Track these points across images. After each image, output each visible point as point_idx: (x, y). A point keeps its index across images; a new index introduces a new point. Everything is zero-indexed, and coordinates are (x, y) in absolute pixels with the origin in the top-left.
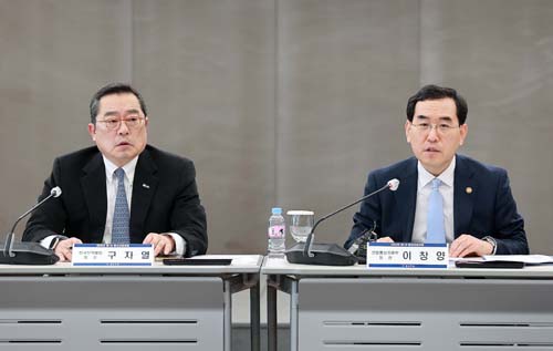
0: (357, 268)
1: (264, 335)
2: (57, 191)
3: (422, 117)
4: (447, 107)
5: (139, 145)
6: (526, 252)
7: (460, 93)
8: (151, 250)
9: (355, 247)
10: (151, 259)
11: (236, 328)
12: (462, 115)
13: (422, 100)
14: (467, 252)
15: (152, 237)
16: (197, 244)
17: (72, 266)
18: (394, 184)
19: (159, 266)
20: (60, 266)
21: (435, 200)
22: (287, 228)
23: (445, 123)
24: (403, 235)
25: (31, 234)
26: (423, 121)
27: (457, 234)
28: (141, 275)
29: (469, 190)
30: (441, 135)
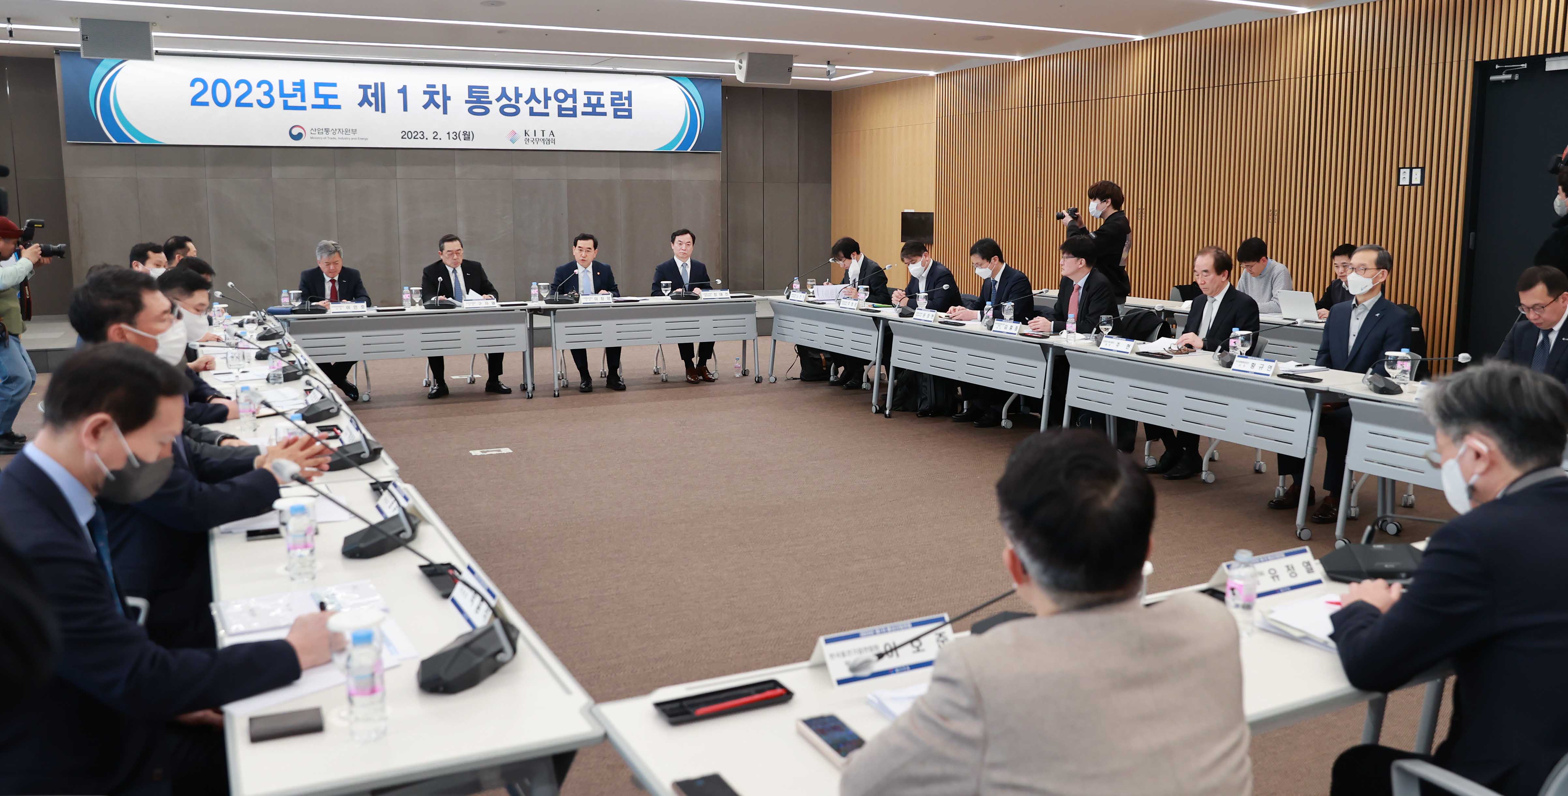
0: (576, 305)
2: (440, 279)
3: (580, 247)
4: (590, 243)
5: (460, 261)
7: (595, 237)
12: (595, 246)
13: (580, 240)
18: (576, 272)
19: (499, 307)
21: (585, 276)
23: (588, 250)
26: (580, 249)
27: (595, 291)
28: (493, 311)
29: (598, 275)
30: (587, 254)
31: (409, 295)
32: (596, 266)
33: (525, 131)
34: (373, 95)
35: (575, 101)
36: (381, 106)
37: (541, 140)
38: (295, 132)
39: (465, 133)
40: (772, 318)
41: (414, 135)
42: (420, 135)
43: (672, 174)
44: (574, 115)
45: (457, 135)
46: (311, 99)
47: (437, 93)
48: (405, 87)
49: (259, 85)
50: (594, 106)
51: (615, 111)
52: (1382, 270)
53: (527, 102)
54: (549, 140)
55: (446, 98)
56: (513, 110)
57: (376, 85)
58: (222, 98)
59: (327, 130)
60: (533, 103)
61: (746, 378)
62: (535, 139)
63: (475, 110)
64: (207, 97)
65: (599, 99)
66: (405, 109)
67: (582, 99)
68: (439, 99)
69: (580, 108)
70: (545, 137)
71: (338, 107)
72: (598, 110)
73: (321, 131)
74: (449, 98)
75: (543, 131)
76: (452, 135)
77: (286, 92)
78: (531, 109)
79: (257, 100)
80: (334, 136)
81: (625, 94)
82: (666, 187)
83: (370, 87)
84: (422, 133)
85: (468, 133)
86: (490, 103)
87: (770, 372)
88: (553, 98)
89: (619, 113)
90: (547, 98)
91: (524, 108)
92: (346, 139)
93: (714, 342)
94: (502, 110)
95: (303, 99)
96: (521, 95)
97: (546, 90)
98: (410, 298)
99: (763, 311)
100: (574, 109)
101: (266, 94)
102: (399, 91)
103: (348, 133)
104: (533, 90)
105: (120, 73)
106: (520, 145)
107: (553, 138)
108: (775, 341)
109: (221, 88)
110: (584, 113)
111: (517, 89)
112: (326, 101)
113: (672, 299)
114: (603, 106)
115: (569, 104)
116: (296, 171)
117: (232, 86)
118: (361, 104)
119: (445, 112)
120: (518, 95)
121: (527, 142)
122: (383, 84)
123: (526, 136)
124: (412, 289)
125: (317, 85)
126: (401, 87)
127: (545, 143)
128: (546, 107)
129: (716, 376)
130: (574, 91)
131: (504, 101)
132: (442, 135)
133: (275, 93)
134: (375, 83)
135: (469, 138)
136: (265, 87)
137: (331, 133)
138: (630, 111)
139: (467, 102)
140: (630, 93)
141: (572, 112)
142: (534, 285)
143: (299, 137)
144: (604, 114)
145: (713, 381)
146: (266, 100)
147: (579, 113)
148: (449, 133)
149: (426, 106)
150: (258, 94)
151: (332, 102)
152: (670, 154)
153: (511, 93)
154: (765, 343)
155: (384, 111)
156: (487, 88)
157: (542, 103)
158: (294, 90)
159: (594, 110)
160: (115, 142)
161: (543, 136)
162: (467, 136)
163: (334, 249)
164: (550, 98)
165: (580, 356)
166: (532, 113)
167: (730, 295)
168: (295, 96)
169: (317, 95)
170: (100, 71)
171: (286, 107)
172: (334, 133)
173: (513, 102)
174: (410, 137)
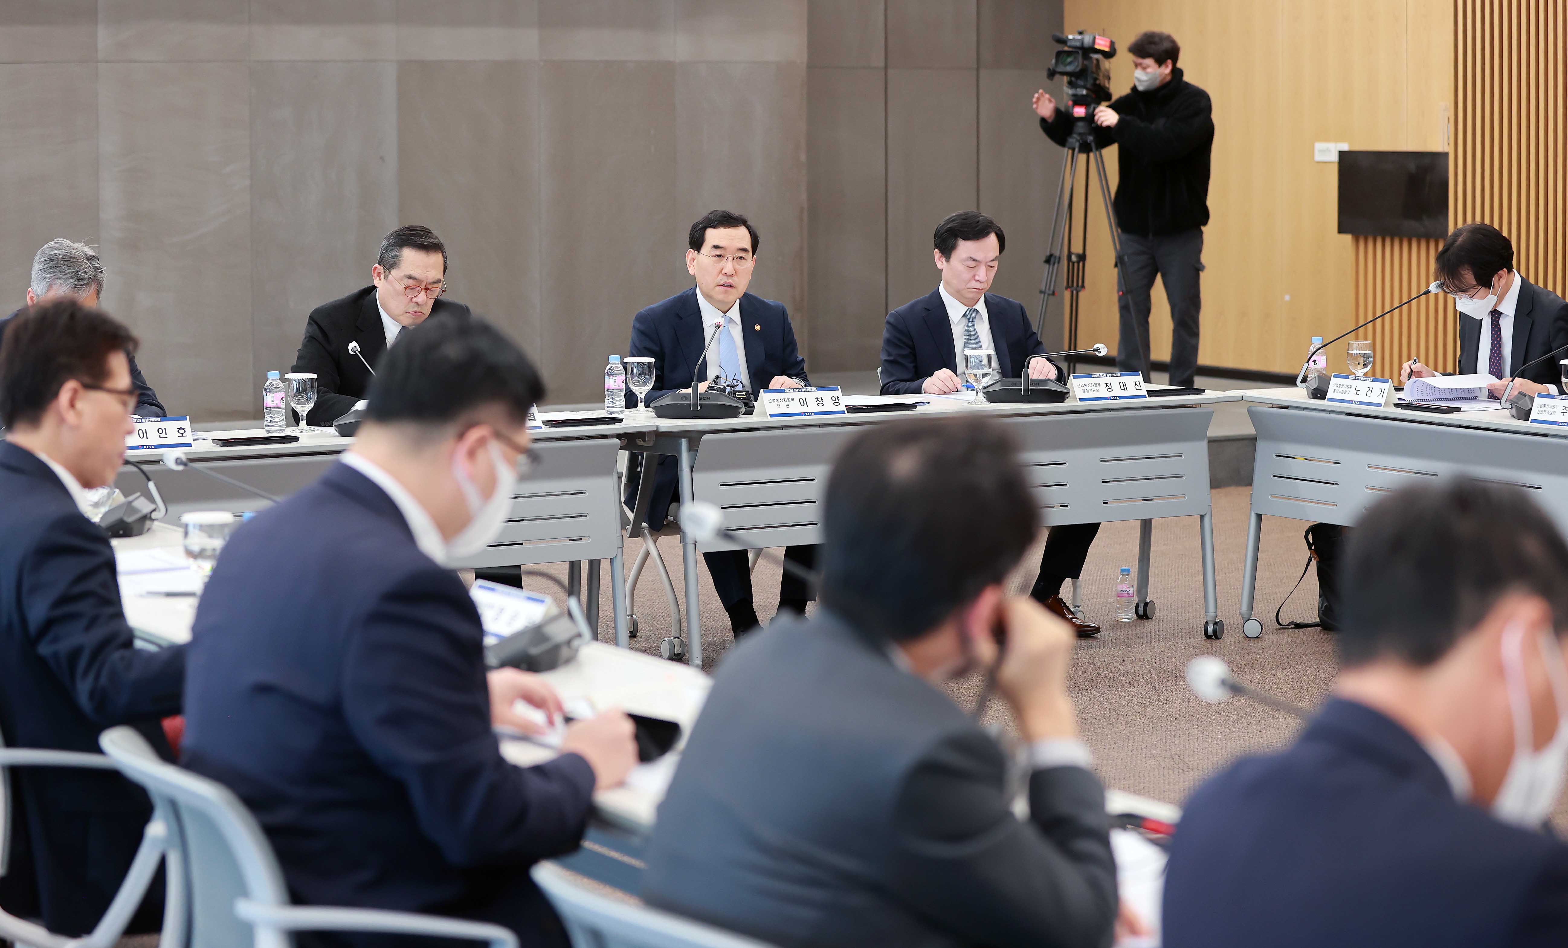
4: (740, 236)
29: (757, 328)
32: (754, 308)
61: (1148, 625)
87: (1245, 608)
93: (1099, 524)
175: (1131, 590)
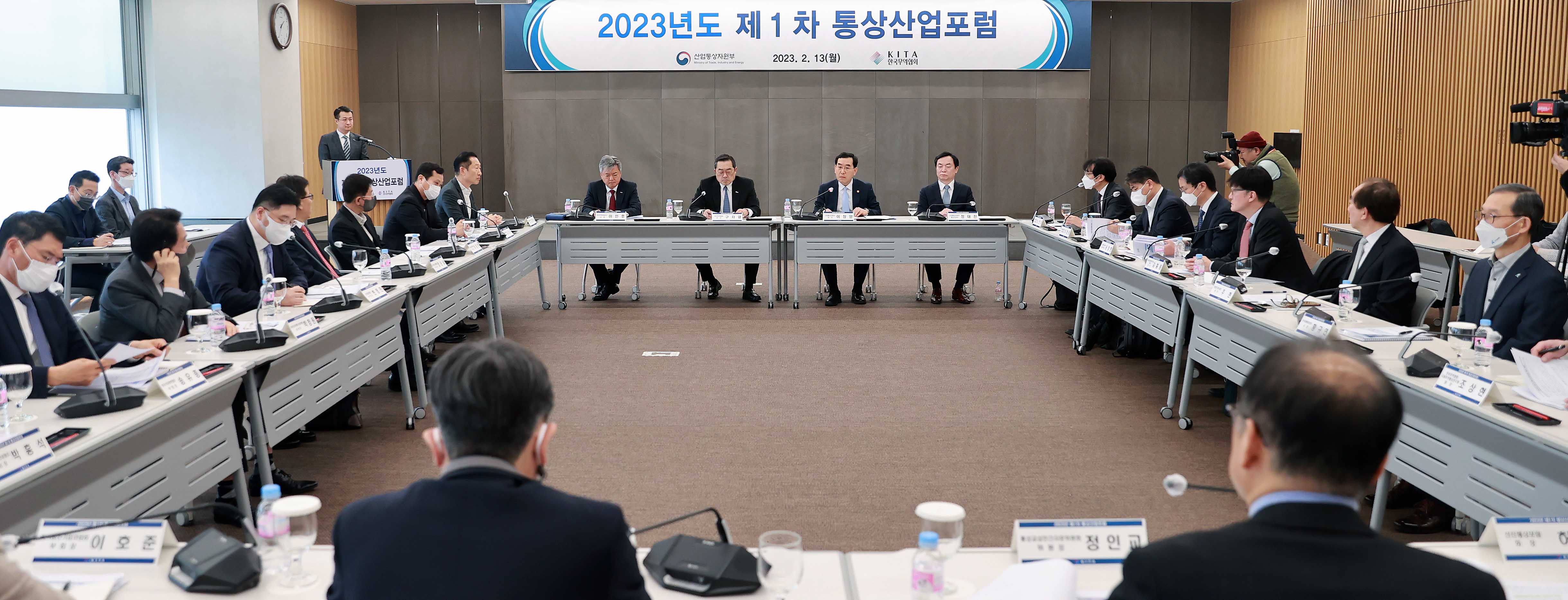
0: (819, 221)
1: (782, 244)
2: (704, 193)
3: (839, 164)
4: (850, 161)
5: (732, 179)
6: (880, 214)
7: (855, 155)
8: (741, 215)
9: (818, 213)
10: (742, 219)
11: (773, 242)
12: (855, 164)
13: (841, 158)
14: (859, 215)
15: (739, 210)
16: (757, 212)
17: (712, 221)
18: (831, 190)
19: (745, 221)
20: (707, 221)
21: (845, 195)
22: (791, 206)
23: (849, 168)
24: (834, 209)
25: (694, 208)
26: (841, 167)
27: (854, 208)
28: (738, 224)
29: (858, 191)
30: (846, 171)
31: (672, 207)
32: (857, 184)
33: (889, 52)
34: (749, 23)
35: (938, 23)
36: (756, 33)
37: (904, 60)
38: (681, 58)
39: (831, 56)
40: (1025, 242)
41: (784, 58)
42: (790, 58)
43: (1037, 92)
44: (938, 36)
45: (824, 58)
46: (696, 28)
47: (808, 19)
48: (778, 14)
49: (653, 18)
50: (957, 27)
51: (979, 31)
52: (1523, 218)
53: (892, 25)
54: (912, 61)
55: (815, 24)
56: (877, 33)
57: (753, 13)
58: (623, 30)
59: (709, 56)
60: (897, 26)
62: (898, 60)
63: (842, 34)
64: (612, 30)
65: (962, 20)
66: (778, 35)
67: (945, 20)
68: (808, 24)
69: (944, 29)
70: (908, 58)
71: (719, 35)
72: (962, 30)
73: (704, 56)
74: (818, 23)
75: (906, 52)
76: (819, 58)
77: (675, 23)
78: (895, 31)
79: (652, 31)
80: (715, 61)
81: (990, 14)
82: (1030, 106)
83: (747, 16)
84: (792, 56)
85: (834, 56)
86: (857, 26)
87: (1020, 298)
88: (917, 20)
89: (983, 33)
90: (911, 21)
91: (888, 30)
92: (725, 63)
94: (867, 33)
95: (689, 29)
96: (886, 19)
97: (910, 13)
98: (672, 209)
99: (1016, 235)
100: (938, 29)
101: (658, 25)
102: (773, 19)
103: (726, 58)
104: (897, 13)
105: (547, 11)
106: (884, 65)
107: (916, 58)
108: (1026, 267)
109: (623, 21)
110: (947, 34)
111: (882, 13)
112: (709, 30)
113: (919, 220)
114: (966, 26)
115: (932, 25)
116: (682, 93)
117: (632, 19)
118: (738, 32)
119: (814, 36)
120: (883, 18)
121: (890, 63)
122: (758, 13)
123: (889, 57)
124: (674, 201)
125: (702, 16)
126: (774, 15)
127: (908, 63)
128: (910, 29)
129: (972, 298)
130: (938, 12)
131: (870, 25)
132: (811, 57)
133: (667, 24)
134: (751, 12)
135: (835, 60)
136: (658, 20)
137: (712, 58)
138: (994, 30)
139: (834, 26)
140: (994, 13)
141: (935, 33)
142: (787, 201)
143: (685, 62)
144: (968, 34)
145: (969, 302)
146: (659, 31)
147: (942, 34)
148: (816, 56)
149: (796, 32)
150: (652, 25)
151: (714, 30)
152: (1035, 73)
153: (876, 17)
154: (1017, 267)
155: (758, 37)
156: (854, 12)
157: (906, 26)
158: (682, 20)
159: (958, 30)
160: (540, 70)
161: (906, 57)
162: (834, 58)
163: (613, 162)
164: (914, 21)
165: (830, 271)
166: (896, 35)
167: (978, 218)
168: (683, 26)
169: (702, 25)
170: (532, 12)
171: (675, 36)
172: (715, 58)
173: (878, 25)
174: (781, 60)
175: (999, 290)
